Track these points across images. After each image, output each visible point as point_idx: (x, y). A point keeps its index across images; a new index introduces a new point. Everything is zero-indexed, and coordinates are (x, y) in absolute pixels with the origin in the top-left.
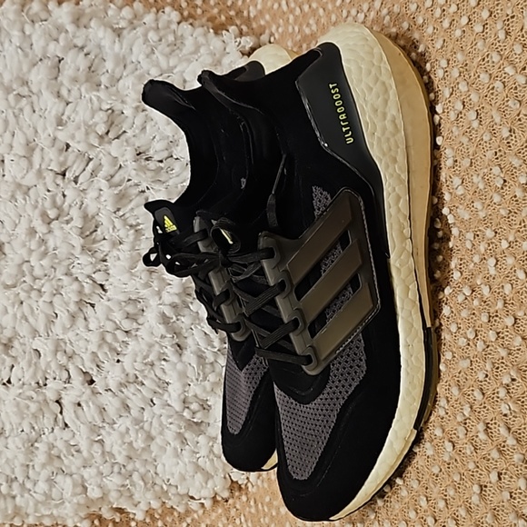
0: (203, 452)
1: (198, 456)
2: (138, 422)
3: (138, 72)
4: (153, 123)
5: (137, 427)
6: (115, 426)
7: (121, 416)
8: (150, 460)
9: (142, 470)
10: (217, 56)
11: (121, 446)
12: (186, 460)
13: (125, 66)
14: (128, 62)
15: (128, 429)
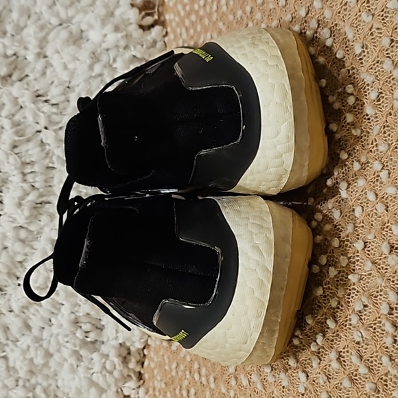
0: (97, 368)
1: (92, 371)
2: (38, 340)
3: (40, 22)
4: (52, 69)
5: (37, 345)
6: (19, 343)
7: (23, 335)
8: (51, 375)
9: (45, 384)
10: (112, 8)
11: (22, 362)
12: (82, 375)
13: (29, 17)
14: (32, 12)
15: (29, 347)
